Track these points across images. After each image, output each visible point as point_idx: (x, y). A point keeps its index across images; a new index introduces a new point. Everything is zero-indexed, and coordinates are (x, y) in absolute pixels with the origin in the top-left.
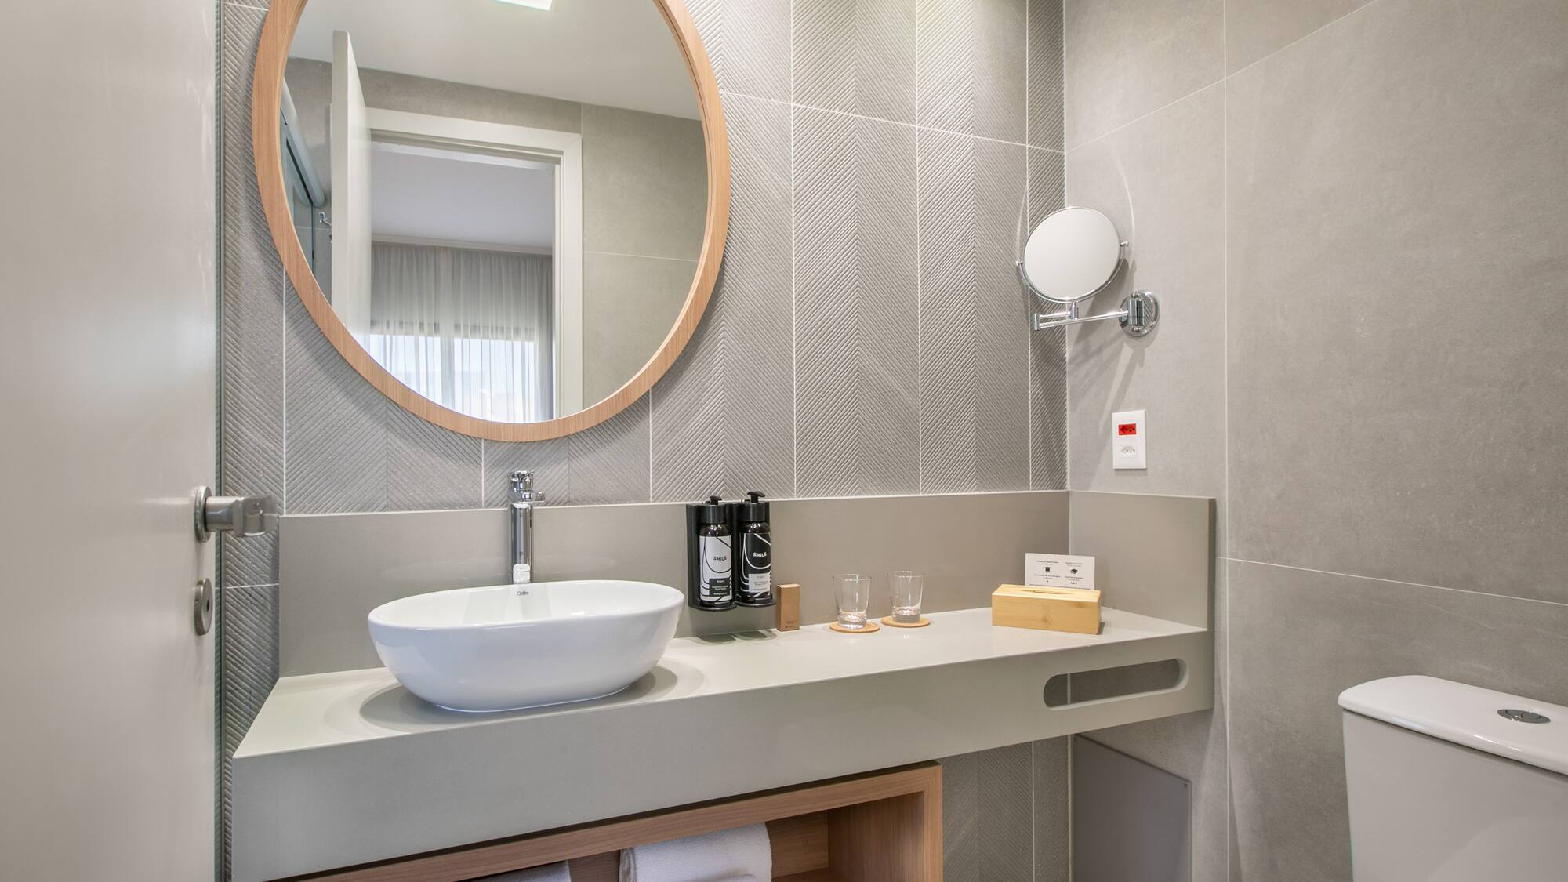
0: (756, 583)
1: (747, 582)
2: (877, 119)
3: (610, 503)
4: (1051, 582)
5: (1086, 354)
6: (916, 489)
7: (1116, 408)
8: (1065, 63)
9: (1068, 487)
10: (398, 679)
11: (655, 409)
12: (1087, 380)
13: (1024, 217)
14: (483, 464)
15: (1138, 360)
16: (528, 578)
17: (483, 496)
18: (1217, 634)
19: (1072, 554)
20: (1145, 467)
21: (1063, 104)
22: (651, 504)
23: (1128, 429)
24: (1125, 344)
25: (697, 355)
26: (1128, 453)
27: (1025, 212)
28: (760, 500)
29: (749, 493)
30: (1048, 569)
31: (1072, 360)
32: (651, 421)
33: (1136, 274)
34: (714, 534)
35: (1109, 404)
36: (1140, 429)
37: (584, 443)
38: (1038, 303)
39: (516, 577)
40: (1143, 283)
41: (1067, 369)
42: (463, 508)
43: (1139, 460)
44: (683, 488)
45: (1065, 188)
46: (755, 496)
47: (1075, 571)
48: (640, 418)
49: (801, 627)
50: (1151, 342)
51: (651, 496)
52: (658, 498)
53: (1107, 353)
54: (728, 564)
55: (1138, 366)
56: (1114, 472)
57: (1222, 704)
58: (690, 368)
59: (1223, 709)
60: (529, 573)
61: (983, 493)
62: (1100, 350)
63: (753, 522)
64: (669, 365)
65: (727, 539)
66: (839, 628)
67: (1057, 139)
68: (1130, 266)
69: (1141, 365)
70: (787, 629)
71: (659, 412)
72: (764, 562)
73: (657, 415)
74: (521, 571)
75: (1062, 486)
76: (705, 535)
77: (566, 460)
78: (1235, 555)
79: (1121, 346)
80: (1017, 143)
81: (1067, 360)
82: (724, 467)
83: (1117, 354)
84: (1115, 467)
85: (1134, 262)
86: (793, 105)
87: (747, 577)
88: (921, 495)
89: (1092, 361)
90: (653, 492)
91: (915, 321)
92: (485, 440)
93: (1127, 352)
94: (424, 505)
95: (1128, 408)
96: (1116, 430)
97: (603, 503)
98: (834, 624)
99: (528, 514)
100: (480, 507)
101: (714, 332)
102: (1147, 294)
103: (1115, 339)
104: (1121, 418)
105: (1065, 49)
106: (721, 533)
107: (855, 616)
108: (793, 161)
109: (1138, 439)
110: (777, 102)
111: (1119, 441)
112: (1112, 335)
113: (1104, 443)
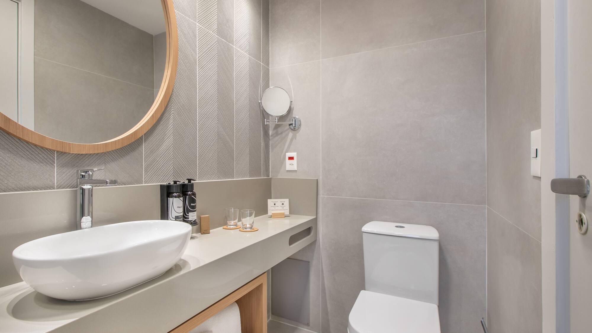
0: (192, 216)
1: (188, 216)
2: (223, 40)
3: (125, 185)
4: (277, 208)
5: (277, 134)
6: (233, 177)
7: (287, 151)
8: (270, 40)
9: (270, 177)
10: (34, 289)
11: (145, 142)
12: (277, 142)
13: (261, 87)
14: (55, 165)
15: (294, 137)
16: (90, 225)
17: (56, 182)
18: (318, 218)
19: (273, 199)
20: (296, 170)
21: (269, 53)
22: (144, 185)
23: (291, 158)
24: (290, 132)
25: (163, 119)
26: (291, 165)
27: (261, 85)
28: (192, 182)
29: (187, 179)
30: (275, 204)
31: (271, 136)
32: (143, 147)
33: (294, 111)
34: (176, 197)
35: (285, 150)
36: (295, 158)
37: (113, 155)
38: (264, 114)
39: (83, 225)
40: (296, 114)
41: (270, 138)
42: (42, 190)
43: (295, 168)
44: (157, 178)
45: (270, 80)
46: (189, 180)
47: (283, 204)
48: (139, 145)
49: (211, 231)
50: (299, 132)
51: (144, 181)
52: (146, 182)
53: (284, 134)
54: (181, 210)
55: (294, 139)
56: (286, 171)
57: (319, 237)
58: (160, 125)
59: (319, 239)
60: (91, 222)
61: (251, 178)
62: (282, 133)
63: (189, 191)
64: (154, 123)
65: (182, 198)
66: (227, 228)
67: (268, 64)
68: (292, 109)
69: (295, 139)
70: (204, 233)
71: (147, 143)
72: (194, 207)
73: (146, 144)
74: (86, 221)
75: (269, 176)
76: (172, 197)
77: (104, 165)
78: (324, 195)
79: (289, 133)
80: (259, 62)
81: (270, 135)
82: (173, 168)
83: (287, 135)
84: (287, 170)
85: (293, 107)
86: (197, 24)
87: (189, 214)
88: (235, 179)
89: (279, 136)
90: (144, 180)
91: (234, 116)
92: (58, 152)
93: (291, 134)
94: (16, 188)
95: (291, 152)
96: (287, 158)
97: (122, 185)
98: (225, 227)
99: (91, 191)
100: (54, 189)
101: (169, 110)
102: (297, 117)
103: (287, 130)
104: (289, 155)
105: (270, 35)
106: (179, 197)
107: (232, 223)
108: (197, 46)
109: (294, 162)
110: (192, 21)
111: (288, 162)
112: (286, 129)
113: (283, 162)
